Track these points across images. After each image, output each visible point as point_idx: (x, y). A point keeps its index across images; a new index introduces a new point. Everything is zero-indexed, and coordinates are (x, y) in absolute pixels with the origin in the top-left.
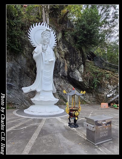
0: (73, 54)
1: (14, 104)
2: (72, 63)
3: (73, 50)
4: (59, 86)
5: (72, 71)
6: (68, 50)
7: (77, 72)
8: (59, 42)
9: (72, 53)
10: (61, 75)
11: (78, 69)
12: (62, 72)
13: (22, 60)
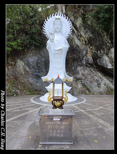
0: (99, 38)
1: (40, 91)
2: (98, 48)
3: (98, 33)
4: (83, 74)
5: (100, 58)
6: (91, 35)
7: (106, 58)
8: (80, 28)
9: (97, 37)
10: (84, 63)
11: (107, 54)
12: (86, 59)
13: (45, 53)
